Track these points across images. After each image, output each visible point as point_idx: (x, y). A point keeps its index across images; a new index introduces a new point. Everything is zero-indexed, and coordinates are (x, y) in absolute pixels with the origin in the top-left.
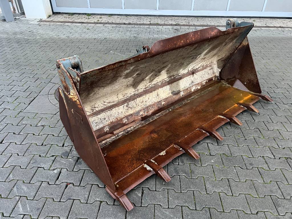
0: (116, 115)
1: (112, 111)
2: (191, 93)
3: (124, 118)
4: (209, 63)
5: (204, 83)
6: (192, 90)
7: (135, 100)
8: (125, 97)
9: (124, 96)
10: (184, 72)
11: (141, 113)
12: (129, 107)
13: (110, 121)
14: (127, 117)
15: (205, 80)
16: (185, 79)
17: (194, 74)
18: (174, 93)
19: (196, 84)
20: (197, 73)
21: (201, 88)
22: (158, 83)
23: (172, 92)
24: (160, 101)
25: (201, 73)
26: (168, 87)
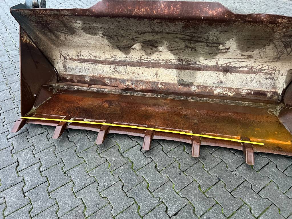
0: (100, 72)
1: (97, 66)
2: (211, 94)
3: (106, 78)
4: (267, 68)
5: (244, 92)
6: (216, 92)
7: (125, 67)
8: (113, 58)
9: (112, 57)
10: (209, 64)
11: (128, 83)
12: (117, 71)
13: (93, 74)
14: (110, 79)
15: (248, 90)
16: (207, 73)
17: (228, 72)
18: (181, 83)
19: (225, 88)
20: (235, 74)
21: (235, 96)
22: (160, 61)
23: (179, 80)
24: (156, 82)
25: (243, 76)
26: (175, 71)
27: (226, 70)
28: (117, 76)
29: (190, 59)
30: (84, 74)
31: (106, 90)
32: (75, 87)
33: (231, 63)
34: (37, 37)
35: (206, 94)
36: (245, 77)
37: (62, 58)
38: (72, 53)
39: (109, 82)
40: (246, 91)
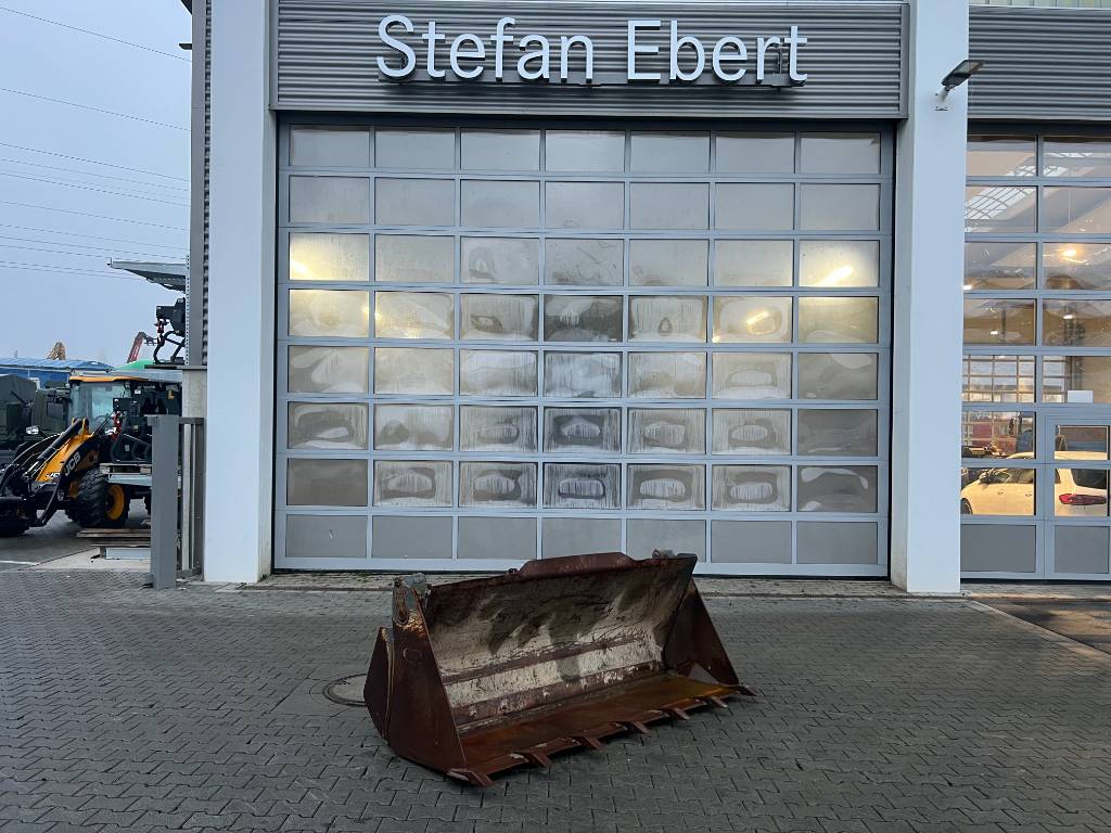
2: (603, 685)
4: (636, 632)
5: (630, 671)
6: (606, 681)
7: (493, 676)
8: (475, 666)
9: (473, 664)
10: (586, 641)
11: (503, 704)
12: (481, 687)
15: (632, 666)
16: (587, 655)
18: (567, 679)
19: (612, 670)
20: (614, 648)
23: (562, 677)
24: (538, 688)
26: (554, 663)
27: (604, 645)
28: (484, 697)
33: (606, 635)
35: (598, 686)
39: (475, 712)
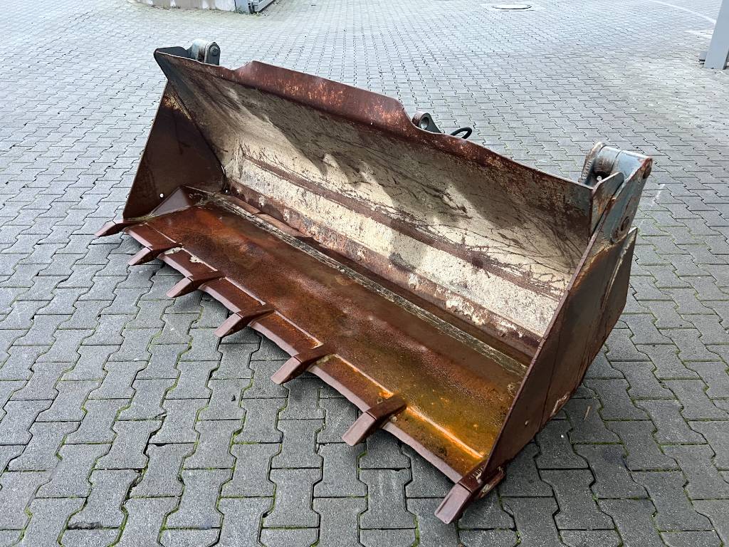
0: (283, 194)
1: (281, 182)
2: (441, 306)
3: (287, 208)
4: (561, 285)
6: (449, 304)
7: (318, 197)
8: (304, 175)
9: (303, 172)
11: (314, 229)
12: (305, 201)
13: (272, 195)
14: (292, 211)
16: (444, 256)
17: (481, 268)
18: (395, 260)
19: (468, 300)
20: (495, 276)
21: (485, 329)
22: (370, 204)
23: (394, 254)
24: (355, 242)
25: (509, 288)
26: (390, 230)
27: (479, 262)
28: (302, 210)
29: (418, 215)
30: (261, 191)
31: (275, 229)
32: (238, 208)
33: (490, 250)
34: (198, 104)
35: (432, 301)
36: (513, 292)
37: (241, 152)
38: (254, 147)
39: (288, 217)
40: (509, 325)
